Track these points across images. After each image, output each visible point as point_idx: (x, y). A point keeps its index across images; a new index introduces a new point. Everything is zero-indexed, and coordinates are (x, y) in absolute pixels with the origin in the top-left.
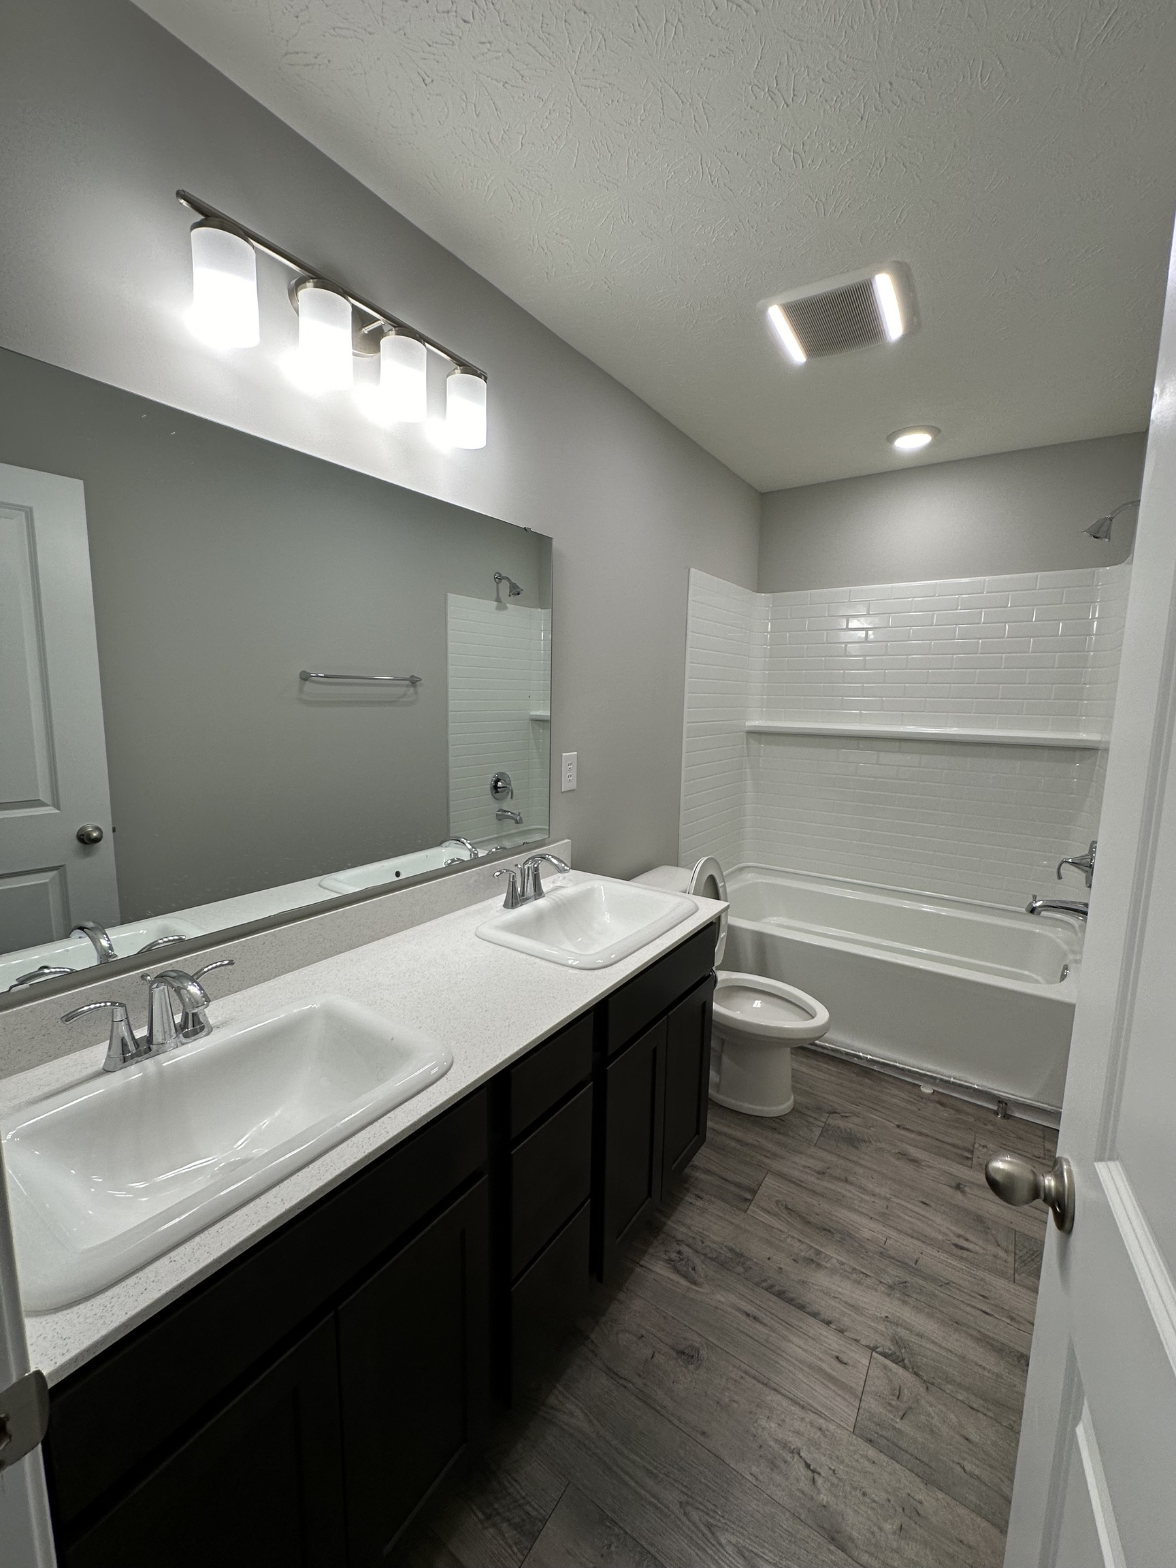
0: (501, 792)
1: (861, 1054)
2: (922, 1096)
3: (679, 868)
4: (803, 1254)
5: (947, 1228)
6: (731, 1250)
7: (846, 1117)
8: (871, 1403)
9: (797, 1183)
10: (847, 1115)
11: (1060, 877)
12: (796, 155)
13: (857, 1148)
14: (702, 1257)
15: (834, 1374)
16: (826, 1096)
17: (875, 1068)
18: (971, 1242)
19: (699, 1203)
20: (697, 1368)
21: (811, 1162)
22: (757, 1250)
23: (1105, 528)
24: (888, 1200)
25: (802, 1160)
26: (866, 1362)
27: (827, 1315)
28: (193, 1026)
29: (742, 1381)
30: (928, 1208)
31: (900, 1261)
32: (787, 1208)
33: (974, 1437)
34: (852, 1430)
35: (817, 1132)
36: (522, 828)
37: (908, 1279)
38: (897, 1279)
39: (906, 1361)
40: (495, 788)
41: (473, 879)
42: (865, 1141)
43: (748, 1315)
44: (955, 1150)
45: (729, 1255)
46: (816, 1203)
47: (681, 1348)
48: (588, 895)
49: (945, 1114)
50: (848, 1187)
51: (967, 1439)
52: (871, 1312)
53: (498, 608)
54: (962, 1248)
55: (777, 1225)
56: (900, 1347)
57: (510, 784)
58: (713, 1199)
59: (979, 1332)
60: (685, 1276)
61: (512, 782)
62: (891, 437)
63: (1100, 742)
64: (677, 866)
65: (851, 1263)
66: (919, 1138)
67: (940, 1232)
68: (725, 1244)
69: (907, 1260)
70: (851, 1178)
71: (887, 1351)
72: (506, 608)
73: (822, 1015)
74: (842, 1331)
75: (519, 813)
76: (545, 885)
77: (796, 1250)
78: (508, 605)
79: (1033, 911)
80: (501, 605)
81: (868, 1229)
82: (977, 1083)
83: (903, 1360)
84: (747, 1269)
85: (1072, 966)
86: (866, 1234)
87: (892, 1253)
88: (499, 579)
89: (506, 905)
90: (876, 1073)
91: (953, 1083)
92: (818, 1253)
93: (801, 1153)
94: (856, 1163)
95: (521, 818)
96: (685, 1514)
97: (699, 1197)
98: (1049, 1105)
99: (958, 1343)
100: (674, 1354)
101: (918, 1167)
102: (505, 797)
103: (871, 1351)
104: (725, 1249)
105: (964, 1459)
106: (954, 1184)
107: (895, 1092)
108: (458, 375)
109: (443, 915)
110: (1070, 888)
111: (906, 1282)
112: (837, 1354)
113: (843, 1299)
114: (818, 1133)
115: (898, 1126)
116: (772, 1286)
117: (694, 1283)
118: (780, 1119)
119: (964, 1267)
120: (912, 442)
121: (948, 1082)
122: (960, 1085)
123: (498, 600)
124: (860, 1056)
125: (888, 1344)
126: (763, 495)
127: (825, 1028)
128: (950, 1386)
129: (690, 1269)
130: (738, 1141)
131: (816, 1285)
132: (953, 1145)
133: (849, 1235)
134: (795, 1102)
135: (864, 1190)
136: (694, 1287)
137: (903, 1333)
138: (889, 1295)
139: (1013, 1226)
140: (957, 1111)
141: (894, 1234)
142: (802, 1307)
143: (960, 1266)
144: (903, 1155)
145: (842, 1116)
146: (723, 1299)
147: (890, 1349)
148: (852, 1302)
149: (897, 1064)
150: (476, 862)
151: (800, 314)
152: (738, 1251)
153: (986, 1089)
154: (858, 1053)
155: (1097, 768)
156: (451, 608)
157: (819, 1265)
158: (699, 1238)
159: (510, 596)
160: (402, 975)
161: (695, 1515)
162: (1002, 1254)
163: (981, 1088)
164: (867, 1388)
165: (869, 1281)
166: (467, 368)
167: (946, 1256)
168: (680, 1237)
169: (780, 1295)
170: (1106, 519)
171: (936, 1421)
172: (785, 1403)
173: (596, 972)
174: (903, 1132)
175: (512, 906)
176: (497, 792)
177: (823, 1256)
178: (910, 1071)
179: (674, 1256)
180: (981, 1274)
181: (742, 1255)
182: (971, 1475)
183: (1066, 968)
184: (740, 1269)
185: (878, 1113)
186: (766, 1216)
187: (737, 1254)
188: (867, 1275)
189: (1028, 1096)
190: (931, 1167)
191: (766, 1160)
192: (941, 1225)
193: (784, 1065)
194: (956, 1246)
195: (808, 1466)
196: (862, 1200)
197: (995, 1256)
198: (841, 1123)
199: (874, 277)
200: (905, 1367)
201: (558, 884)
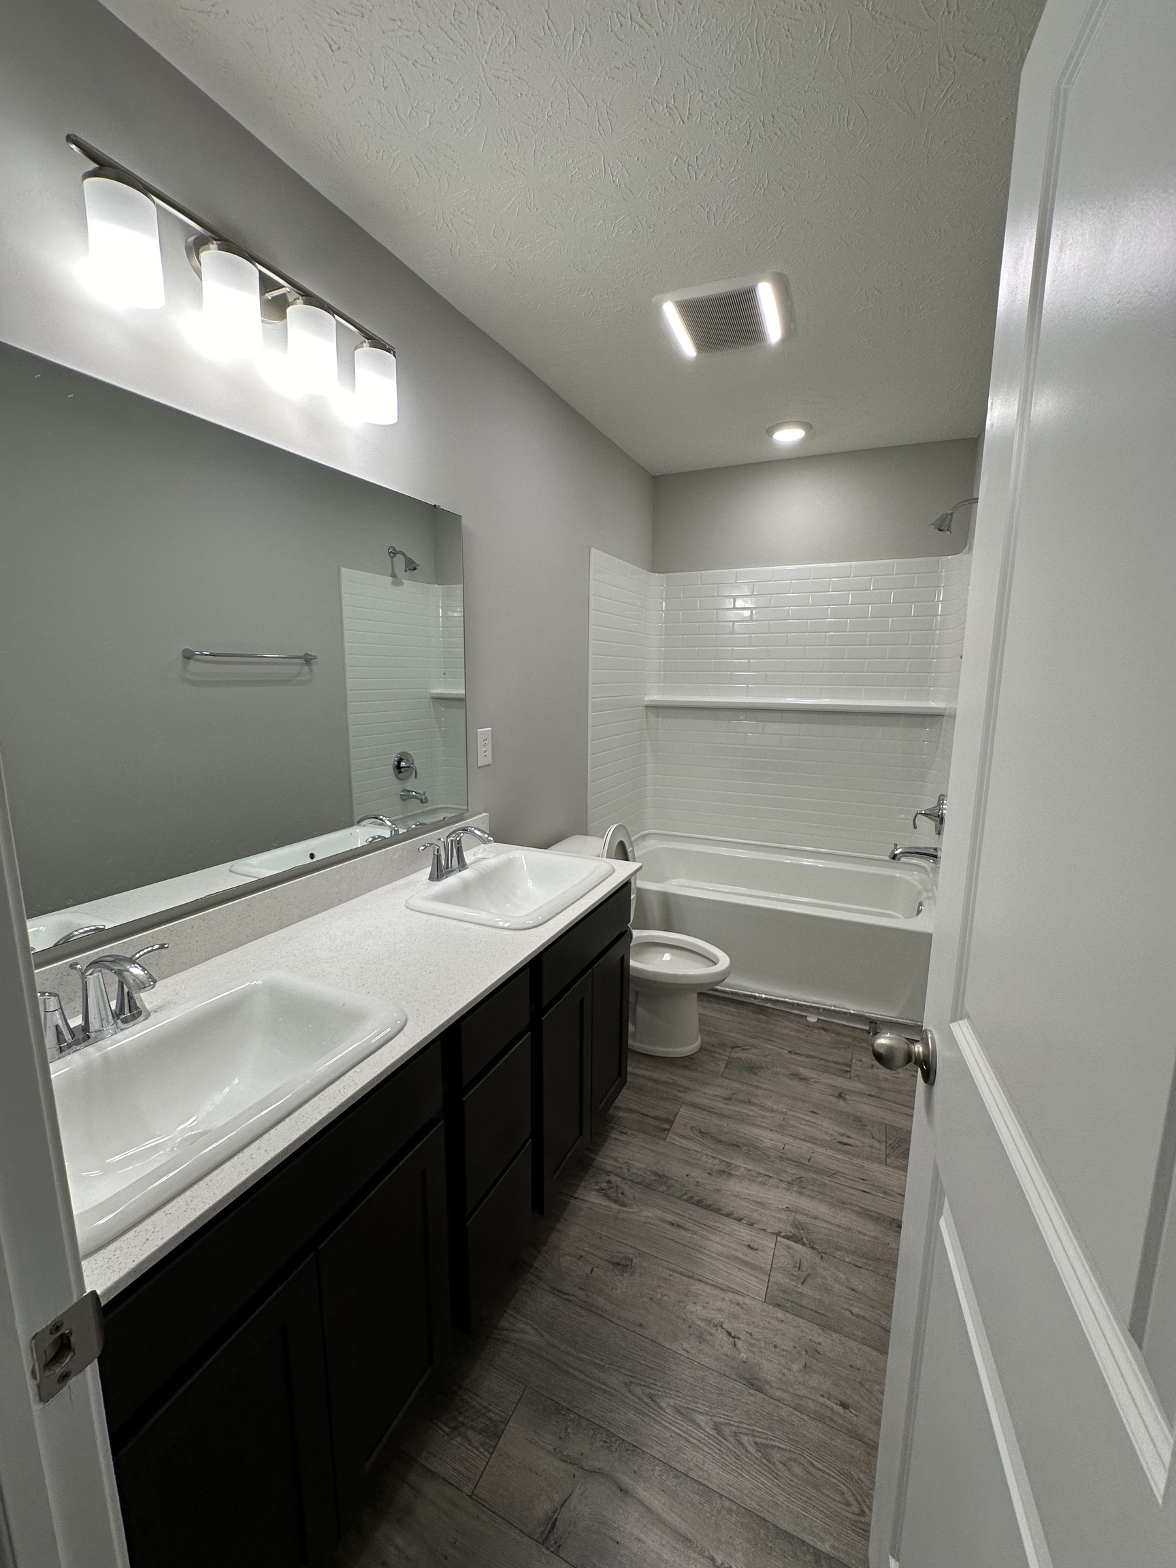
0: (406, 771)
1: (757, 994)
2: (810, 1026)
3: (588, 837)
4: (716, 1167)
5: (833, 1130)
6: (655, 1173)
7: (746, 1049)
8: (778, 1277)
9: (710, 1111)
10: (746, 1047)
11: (915, 827)
12: (690, 168)
13: (757, 1074)
14: (630, 1183)
15: (747, 1259)
16: (730, 1034)
17: (769, 1005)
18: (852, 1138)
19: (623, 1138)
20: (632, 1274)
21: (719, 1091)
22: (676, 1170)
23: (947, 522)
24: (785, 1113)
25: (711, 1091)
26: (772, 1245)
27: (740, 1213)
28: (129, 1011)
29: (671, 1278)
30: (818, 1116)
31: (797, 1162)
32: (700, 1132)
33: (860, 1288)
34: (763, 1300)
35: (722, 1065)
36: (428, 807)
37: (803, 1175)
38: (795, 1176)
39: (804, 1240)
40: (398, 767)
41: (397, 854)
42: (763, 1068)
43: (673, 1224)
44: (838, 1066)
45: (654, 1178)
46: (725, 1124)
47: (616, 1260)
48: (509, 864)
49: (828, 1037)
50: (750, 1107)
51: (853, 1290)
52: (776, 1206)
53: (394, 584)
54: (846, 1144)
55: (694, 1148)
56: (799, 1229)
57: (413, 764)
58: (636, 1133)
59: (859, 1206)
60: (616, 1201)
61: (415, 762)
62: (770, 431)
63: (945, 709)
64: (587, 835)
65: (757, 1170)
66: (807, 1060)
67: (827, 1133)
68: (649, 1169)
69: (802, 1160)
70: (754, 1100)
71: (789, 1234)
72: (402, 584)
73: (724, 961)
74: (752, 1225)
75: (424, 792)
76: (468, 857)
77: (710, 1166)
78: (404, 580)
79: (894, 857)
80: (397, 581)
81: (769, 1139)
82: (852, 1008)
83: (802, 1239)
84: (670, 1187)
85: (926, 903)
86: (768, 1143)
87: (789, 1156)
88: (393, 553)
89: (431, 878)
90: (769, 1010)
91: (834, 1011)
92: (729, 1164)
93: (710, 1084)
94: (758, 1087)
95: (426, 798)
96: (630, 1391)
97: (624, 1133)
98: (910, 1020)
99: (845, 1218)
100: (611, 1267)
101: (808, 1084)
102: (409, 778)
103: (776, 1236)
104: (649, 1173)
105: (852, 1305)
106: (837, 1095)
107: (787, 1024)
108: (366, 348)
109: (370, 891)
110: (924, 835)
111: (801, 1178)
112: (748, 1243)
113: (751, 1198)
114: (724, 1066)
115: (790, 1052)
116: (691, 1198)
117: (625, 1205)
118: (690, 1058)
119: (847, 1159)
120: (789, 436)
121: (829, 1010)
122: (839, 1012)
123: (393, 575)
124: (756, 996)
125: (789, 1228)
126: (654, 477)
127: (727, 973)
128: (839, 1253)
129: (620, 1195)
130: (654, 1081)
131: (728, 1191)
132: (836, 1063)
133: (754, 1146)
134: (702, 1041)
135: (763, 1108)
136: (625, 1209)
137: (800, 1218)
138: (788, 1190)
139: (884, 1121)
140: (838, 1034)
141: (790, 1140)
142: (718, 1211)
143: (844, 1158)
144: (795, 1076)
145: (743, 1049)
146: (650, 1215)
147: (791, 1232)
148: (759, 1200)
149: (787, 1000)
150: (395, 839)
151: (691, 311)
152: (660, 1173)
153: (860, 1013)
154: (754, 994)
155: (943, 731)
156: (345, 583)
157: (730, 1175)
158: (625, 1167)
159: (406, 571)
160: (339, 948)
161: (638, 1390)
162: (876, 1144)
163: (856, 1012)
164: (774, 1266)
165: (772, 1181)
166: (376, 343)
167: (832, 1152)
168: (608, 1168)
169: (699, 1203)
170: (947, 515)
171: (830, 1281)
172: (708, 1289)
173: (528, 931)
174: (794, 1056)
175: (438, 878)
176: (400, 772)
177: (733, 1166)
178: (798, 1004)
179: (604, 1185)
180: (859, 1161)
181: (664, 1176)
182: (857, 1316)
183: (921, 904)
184: (663, 1188)
185: (773, 1043)
186: (683, 1141)
187: (659, 1176)
188: (770, 1177)
189: (894, 1015)
190: (818, 1082)
191: (680, 1094)
192: (829, 1128)
193: (691, 1010)
194: (840, 1142)
195: (729, 1334)
196: (763, 1117)
197: (871, 1147)
198: (743, 1055)
199: (757, 285)
200: (804, 1244)
201: (480, 856)
